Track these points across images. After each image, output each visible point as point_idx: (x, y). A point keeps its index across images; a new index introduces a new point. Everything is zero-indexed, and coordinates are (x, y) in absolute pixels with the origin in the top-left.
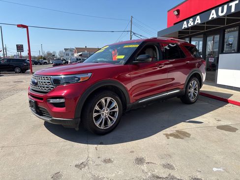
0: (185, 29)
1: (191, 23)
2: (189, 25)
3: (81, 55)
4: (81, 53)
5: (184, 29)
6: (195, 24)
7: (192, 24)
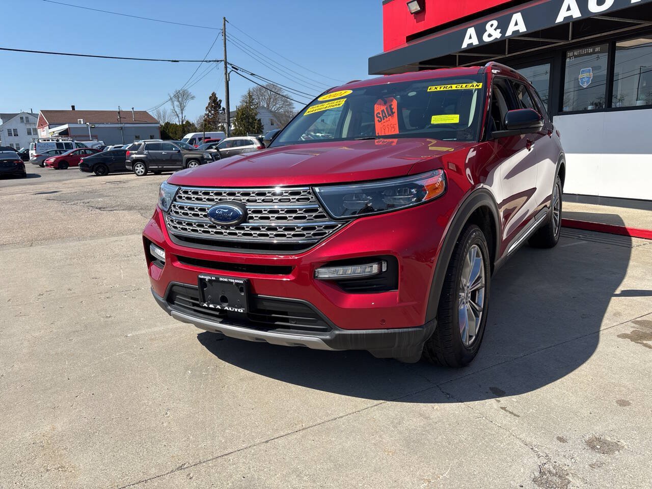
0: (471, 49)
1: (492, 32)
2: (486, 39)
3: (64, 133)
4: (66, 127)
5: (466, 51)
6: (509, 33)
7: (497, 35)
